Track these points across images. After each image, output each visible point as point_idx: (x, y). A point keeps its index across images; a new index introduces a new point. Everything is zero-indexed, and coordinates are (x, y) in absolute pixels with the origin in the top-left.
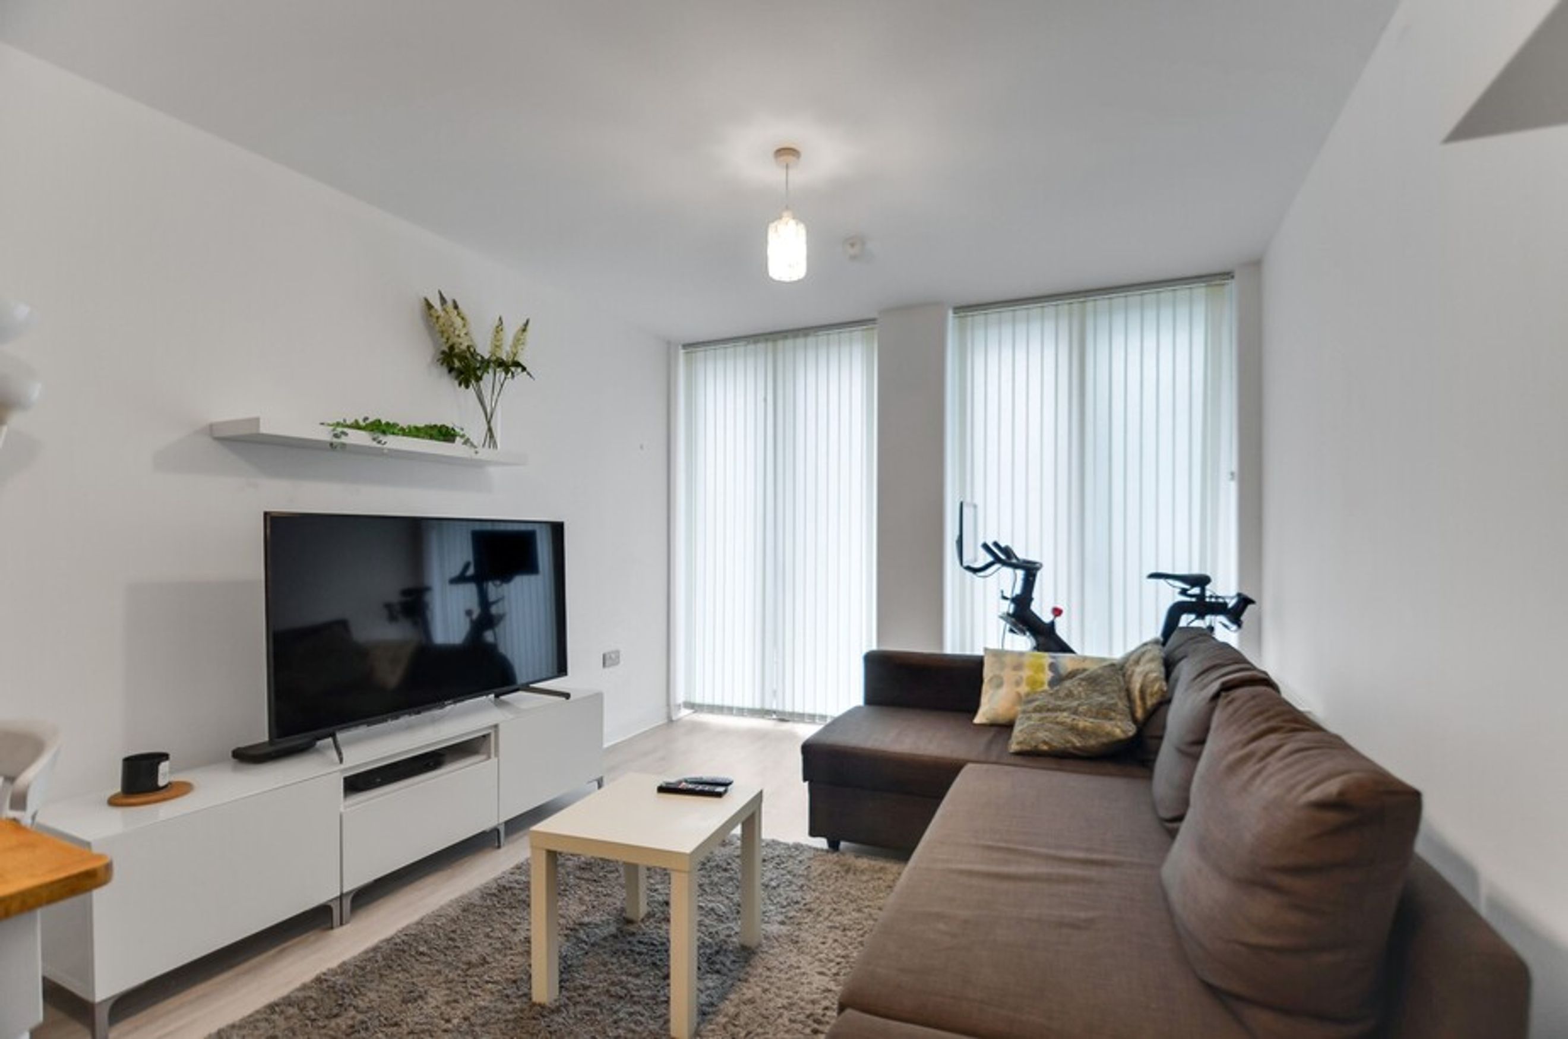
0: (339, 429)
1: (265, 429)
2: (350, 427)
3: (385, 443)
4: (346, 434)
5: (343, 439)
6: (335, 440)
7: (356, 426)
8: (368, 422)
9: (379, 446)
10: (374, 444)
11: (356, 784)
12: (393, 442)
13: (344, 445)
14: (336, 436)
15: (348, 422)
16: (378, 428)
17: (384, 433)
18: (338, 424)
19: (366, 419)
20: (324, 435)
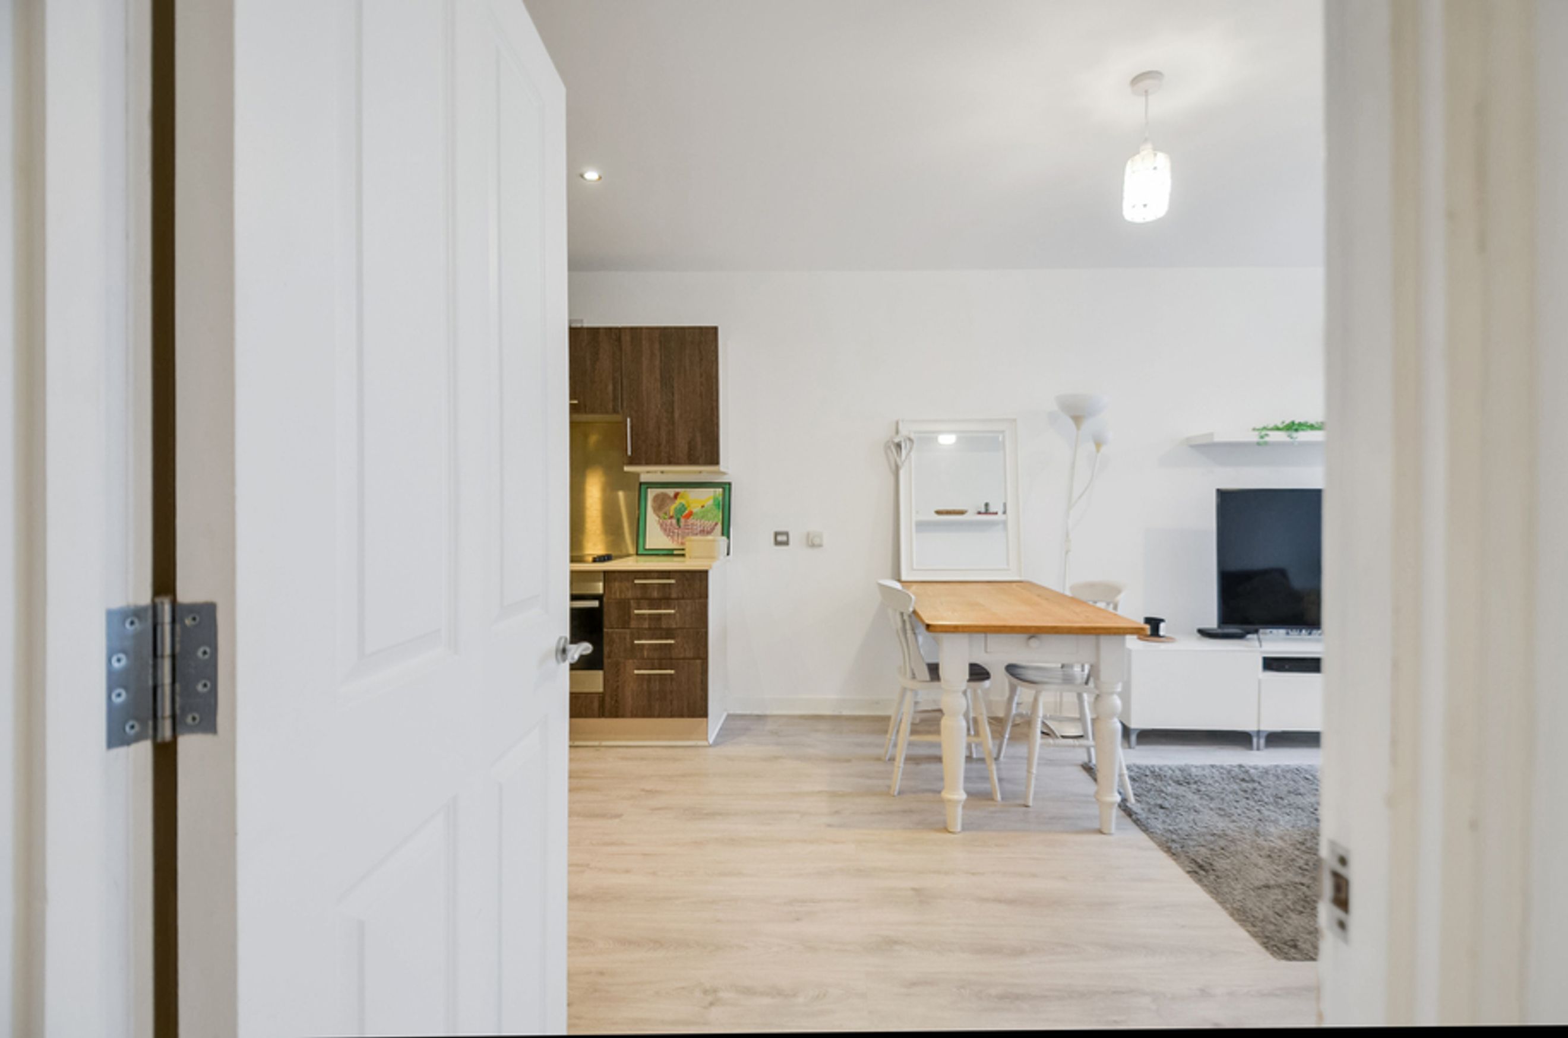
0: (1264, 433)
1: (1217, 439)
2: (1272, 429)
3: (1296, 438)
4: (1267, 435)
5: (1267, 439)
6: (1261, 440)
7: (1278, 429)
8: (1285, 424)
9: (1292, 440)
10: (1288, 439)
11: (1272, 664)
12: (1303, 436)
13: (1266, 443)
14: (1262, 437)
15: (1271, 426)
16: (1292, 427)
17: (1296, 430)
18: (1265, 428)
19: (1283, 422)
20: (1254, 437)
